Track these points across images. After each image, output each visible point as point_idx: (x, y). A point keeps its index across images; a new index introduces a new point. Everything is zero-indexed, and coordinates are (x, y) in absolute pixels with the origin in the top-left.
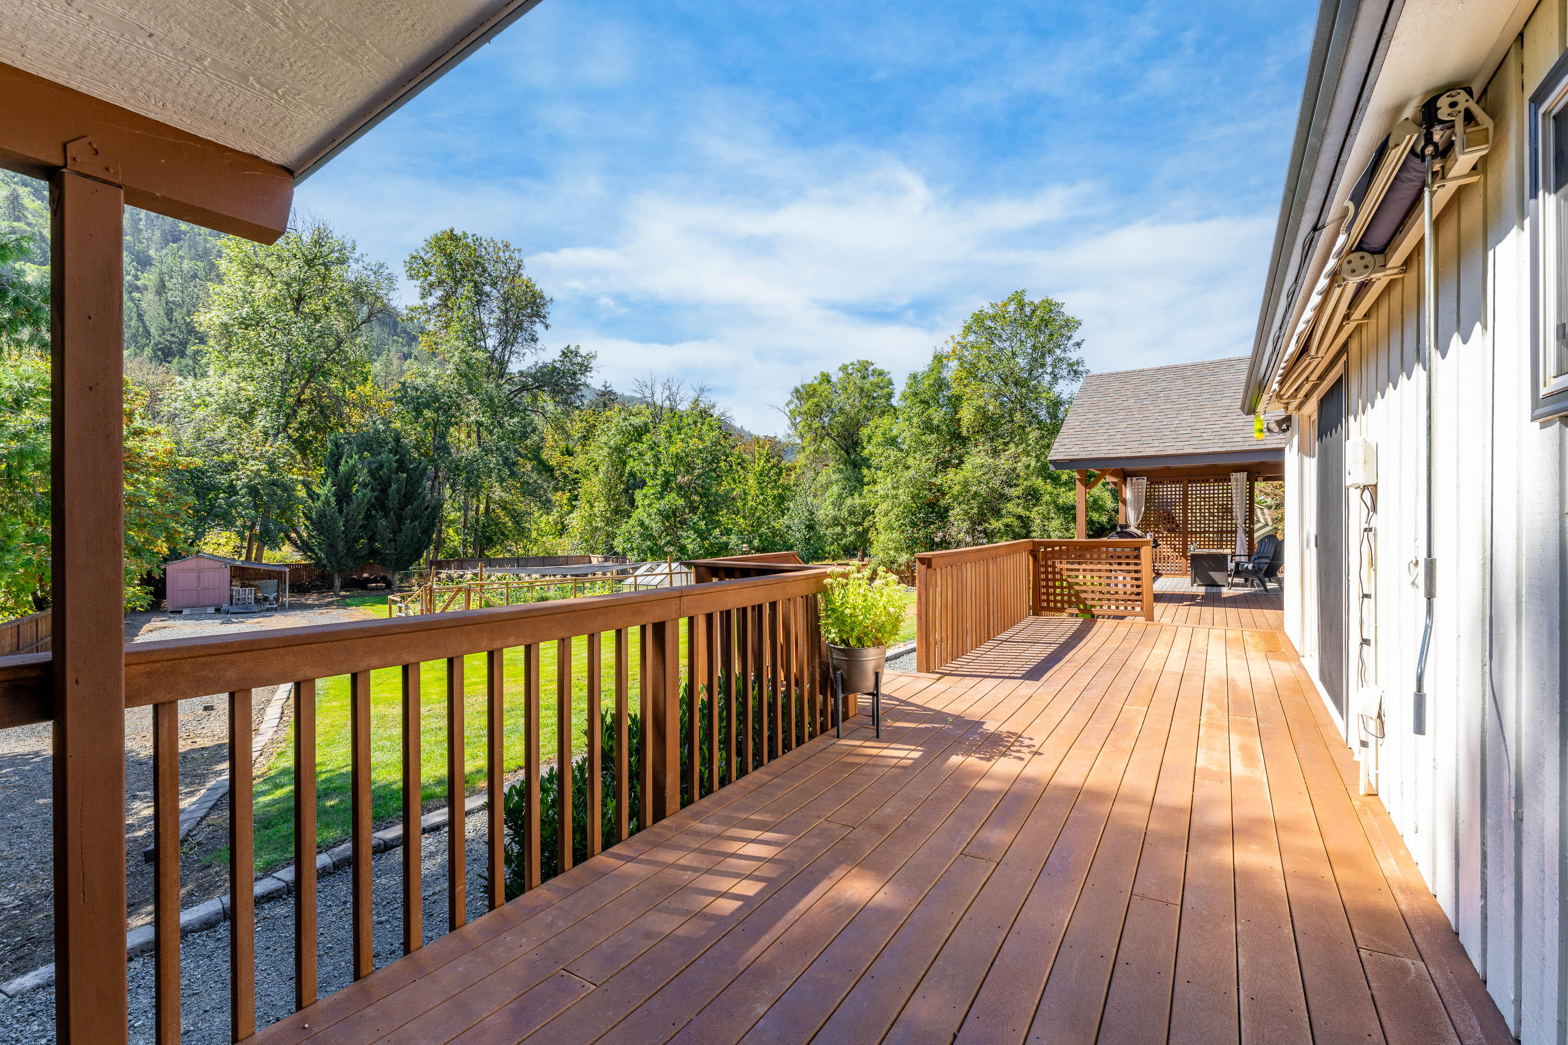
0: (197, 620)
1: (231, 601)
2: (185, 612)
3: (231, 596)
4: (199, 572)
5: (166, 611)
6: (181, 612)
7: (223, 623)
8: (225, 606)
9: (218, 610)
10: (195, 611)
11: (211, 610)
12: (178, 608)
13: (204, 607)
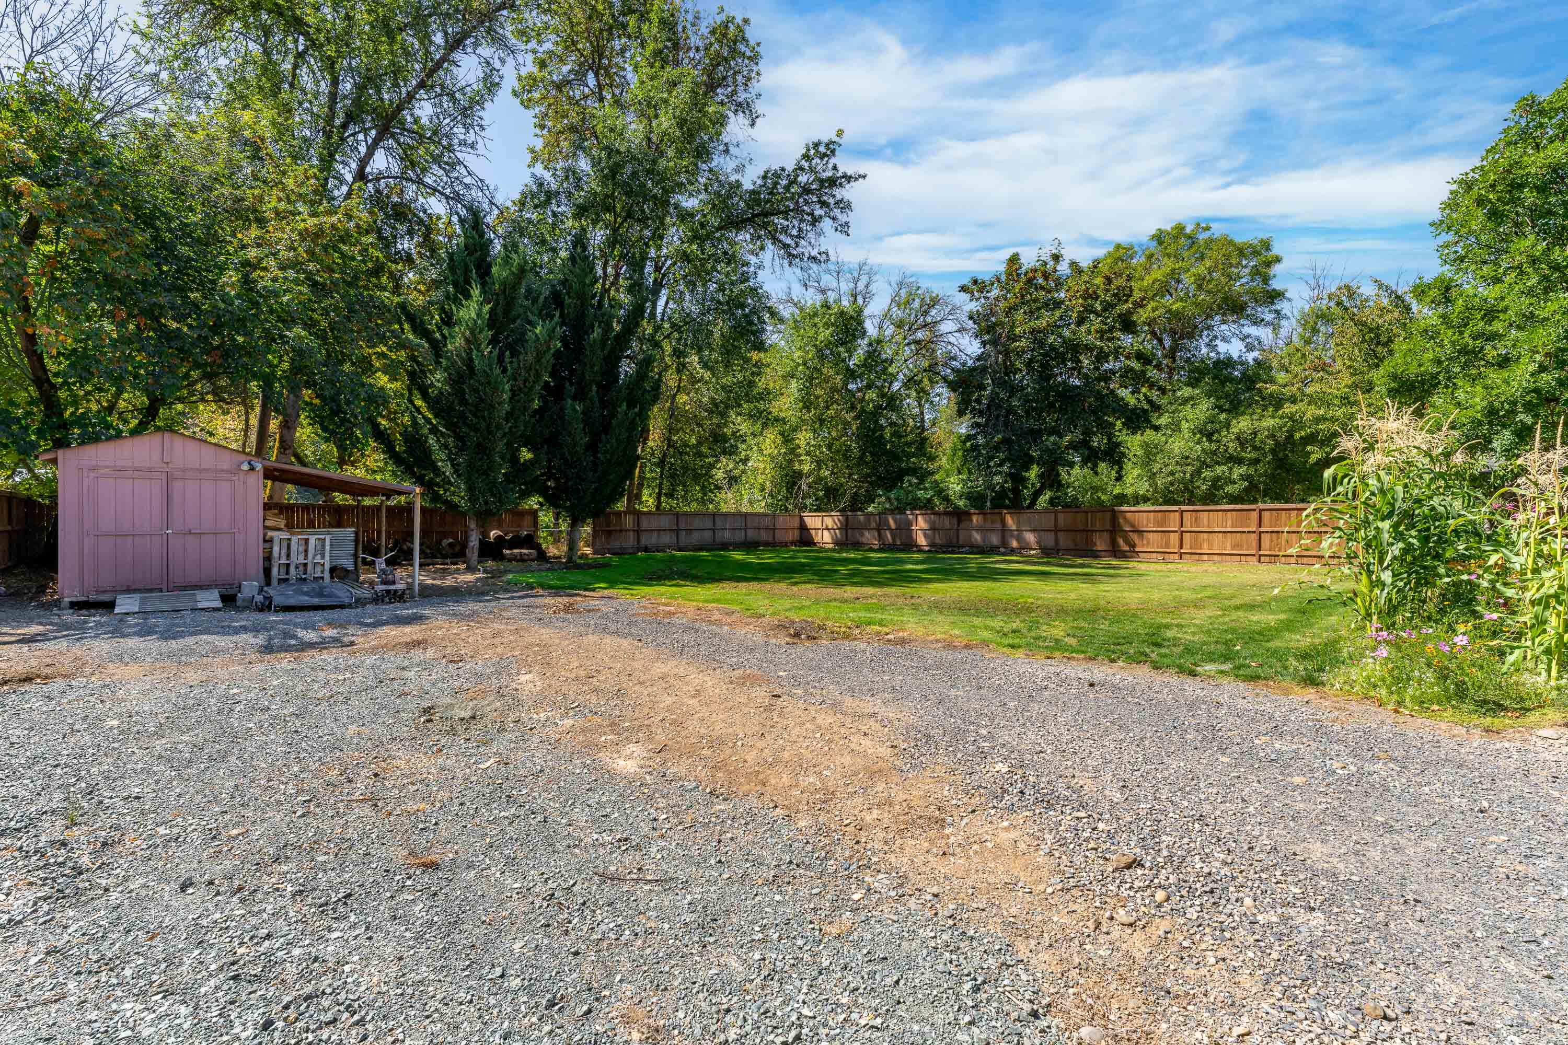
0: (166, 636)
1: (267, 571)
2: (126, 604)
3: (268, 558)
4: (170, 479)
5: (57, 603)
6: (109, 606)
7: (268, 649)
8: (250, 589)
9: (229, 600)
10: (157, 602)
11: (209, 599)
12: (104, 592)
13: (185, 588)
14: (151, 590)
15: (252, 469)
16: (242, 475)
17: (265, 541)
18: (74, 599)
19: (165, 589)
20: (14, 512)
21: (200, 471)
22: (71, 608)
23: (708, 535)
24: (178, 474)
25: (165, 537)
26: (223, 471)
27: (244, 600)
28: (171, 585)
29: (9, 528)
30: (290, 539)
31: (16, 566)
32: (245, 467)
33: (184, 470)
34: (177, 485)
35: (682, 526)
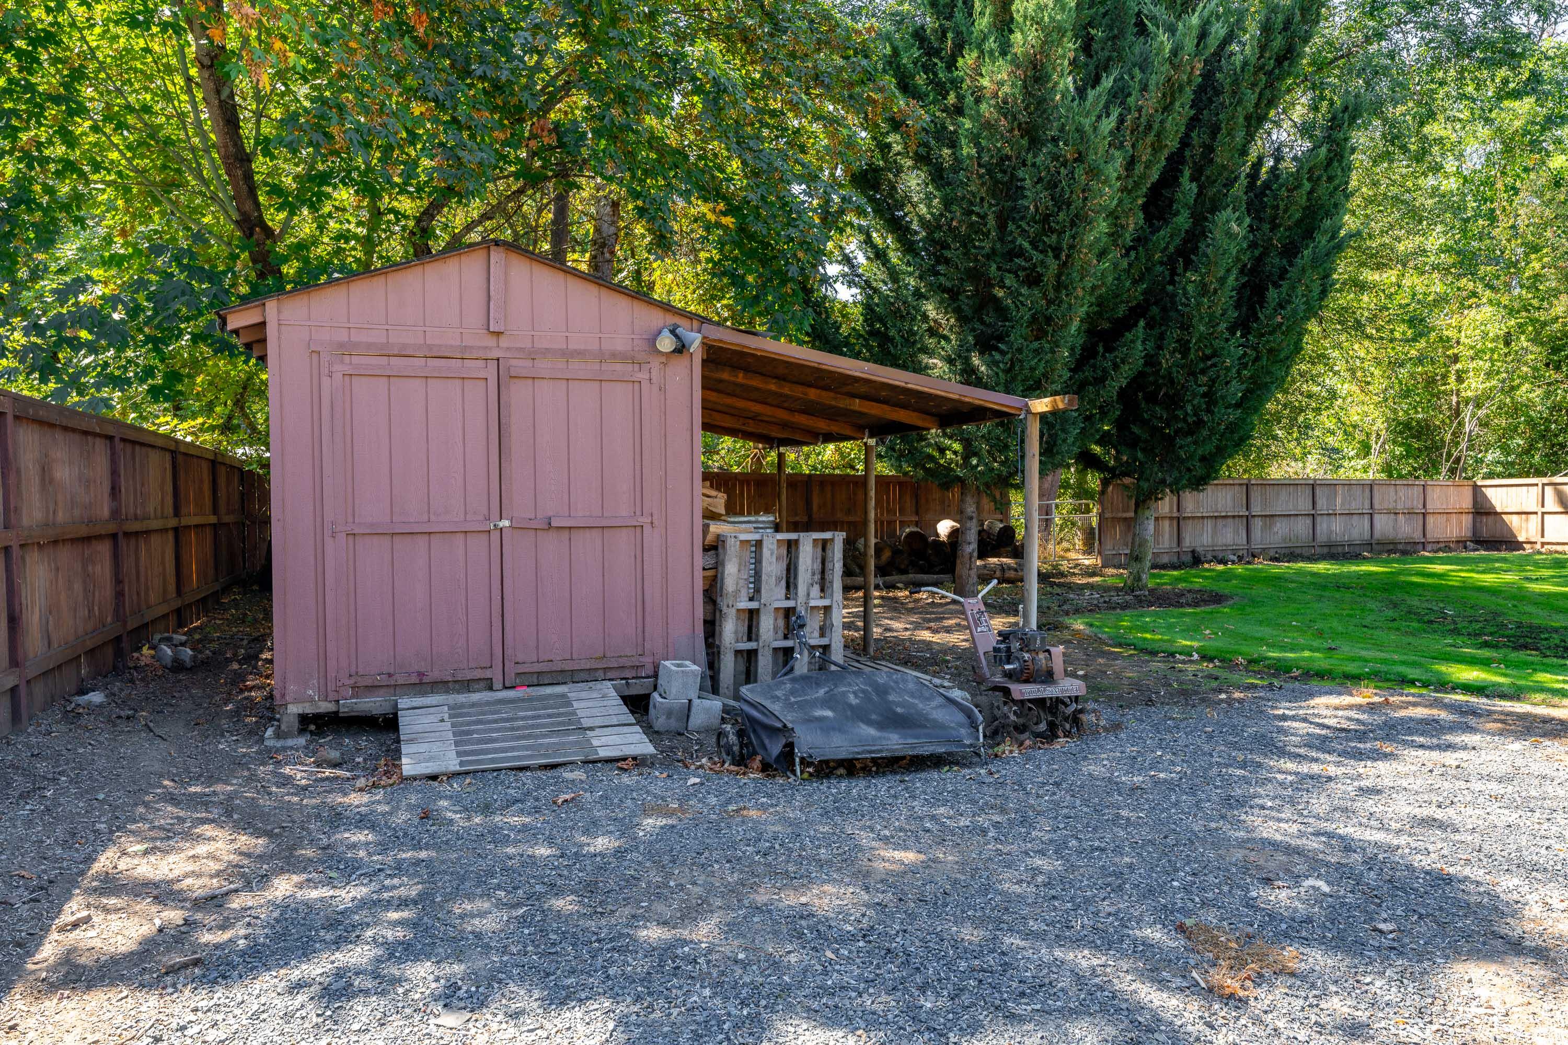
1: (712, 631)
2: (422, 738)
3: (713, 595)
4: (503, 377)
5: (272, 718)
6: (386, 740)
8: (678, 681)
10: (493, 730)
11: (610, 718)
12: (372, 688)
13: (539, 679)
14: (467, 686)
15: (681, 348)
16: (655, 363)
17: (707, 549)
18: (309, 709)
19: (498, 685)
20: (222, 493)
21: (567, 354)
22: (302, 731)
23: (1302, 527)
24: (520, 365)
25: (495, 536)
26: (614, 355)
27: (669, 714)
28: (511, 670)
29: (213, 519)
30: (759, 544)
31: (226, 589)
32: (666, 343)
33: (532, 355)
34: (518, 394)
35: (1256, 510)
